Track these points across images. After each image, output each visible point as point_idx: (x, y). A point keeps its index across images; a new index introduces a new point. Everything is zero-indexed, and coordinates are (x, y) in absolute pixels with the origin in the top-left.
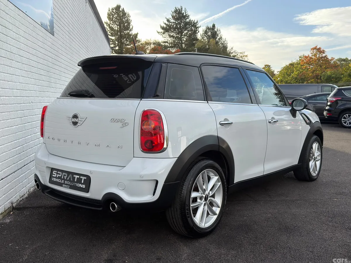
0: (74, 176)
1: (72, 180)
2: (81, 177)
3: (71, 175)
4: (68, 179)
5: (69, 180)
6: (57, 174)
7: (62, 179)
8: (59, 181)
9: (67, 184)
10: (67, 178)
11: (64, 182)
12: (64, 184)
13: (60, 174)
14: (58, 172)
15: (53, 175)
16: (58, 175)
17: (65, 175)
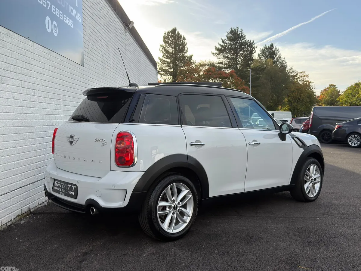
10: (63, 187)
12: (61, 192)
13: (59, 184)
14: (59, 182)
15: (55, 185)
17: (62, 185)
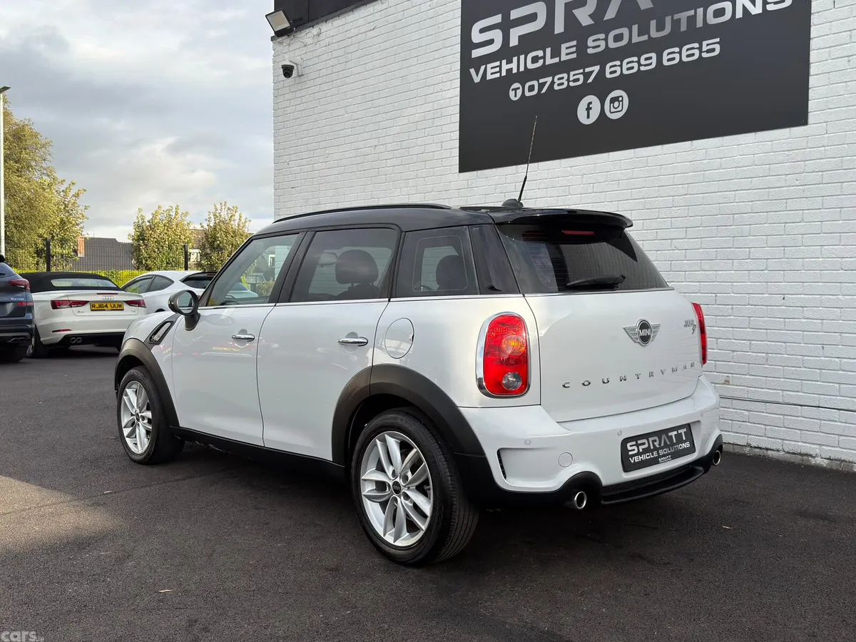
0: (670, 434)
1: (669, 443)
2: (680, 431)
3: (664, 437)
4: (662, 445)
5: (666, 446)
6: (638, 445)
7: (652, 451)
8: (648, 456)
9: (664, 456)
10: (660, 444)
11: (658, 453)
13: (644, 444)
16: (641, 448)
